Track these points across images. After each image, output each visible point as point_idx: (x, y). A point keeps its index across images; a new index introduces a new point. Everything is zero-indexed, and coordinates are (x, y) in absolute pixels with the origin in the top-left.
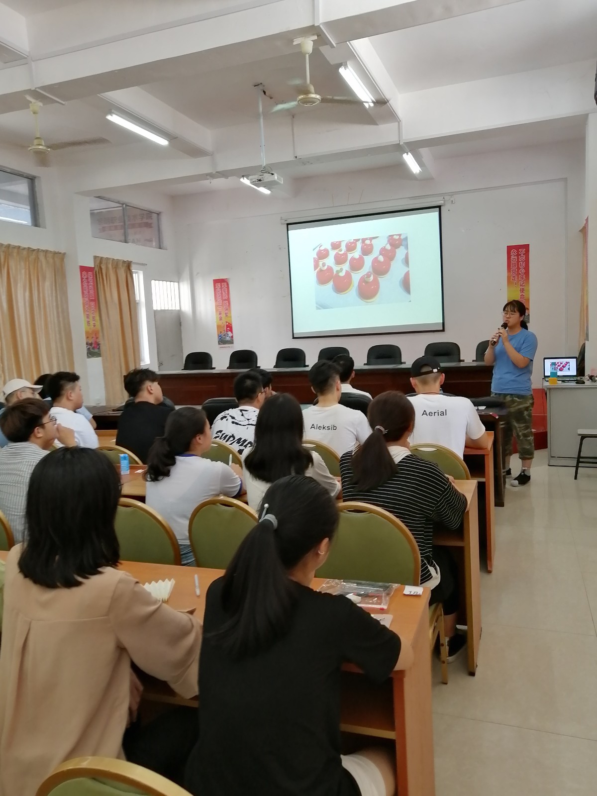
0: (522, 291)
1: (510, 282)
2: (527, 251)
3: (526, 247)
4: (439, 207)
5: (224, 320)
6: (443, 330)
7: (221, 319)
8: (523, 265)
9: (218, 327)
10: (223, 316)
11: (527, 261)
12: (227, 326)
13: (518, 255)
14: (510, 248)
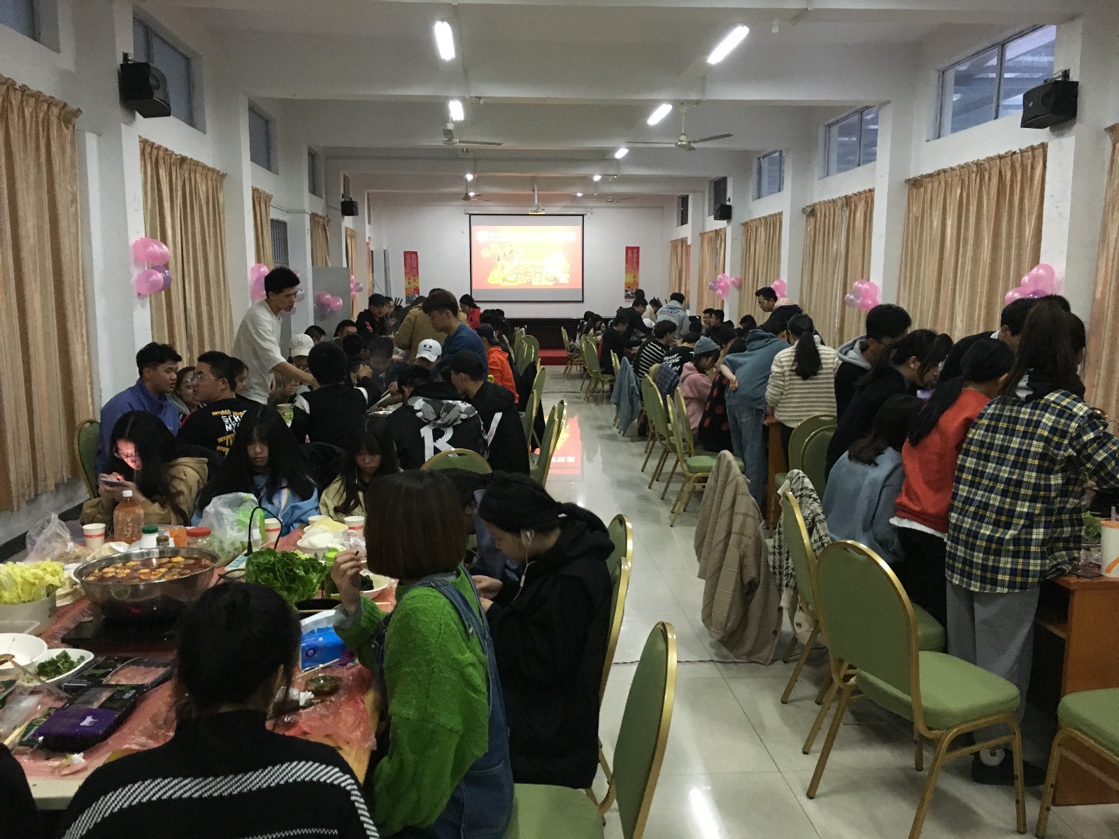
0: (634, 277)
1: (627, 271)
2: (638, 252)
3: (638, 248)
4: (583, 215)
5: (413, 284)
6: (583, 301)
7: (409, 283)
8: (635, 260)
9: (407, 289)
10: (412, 281)
11: (638, 258)
12: (415, 289)
13: (633, 253)
14: (628, 248)
